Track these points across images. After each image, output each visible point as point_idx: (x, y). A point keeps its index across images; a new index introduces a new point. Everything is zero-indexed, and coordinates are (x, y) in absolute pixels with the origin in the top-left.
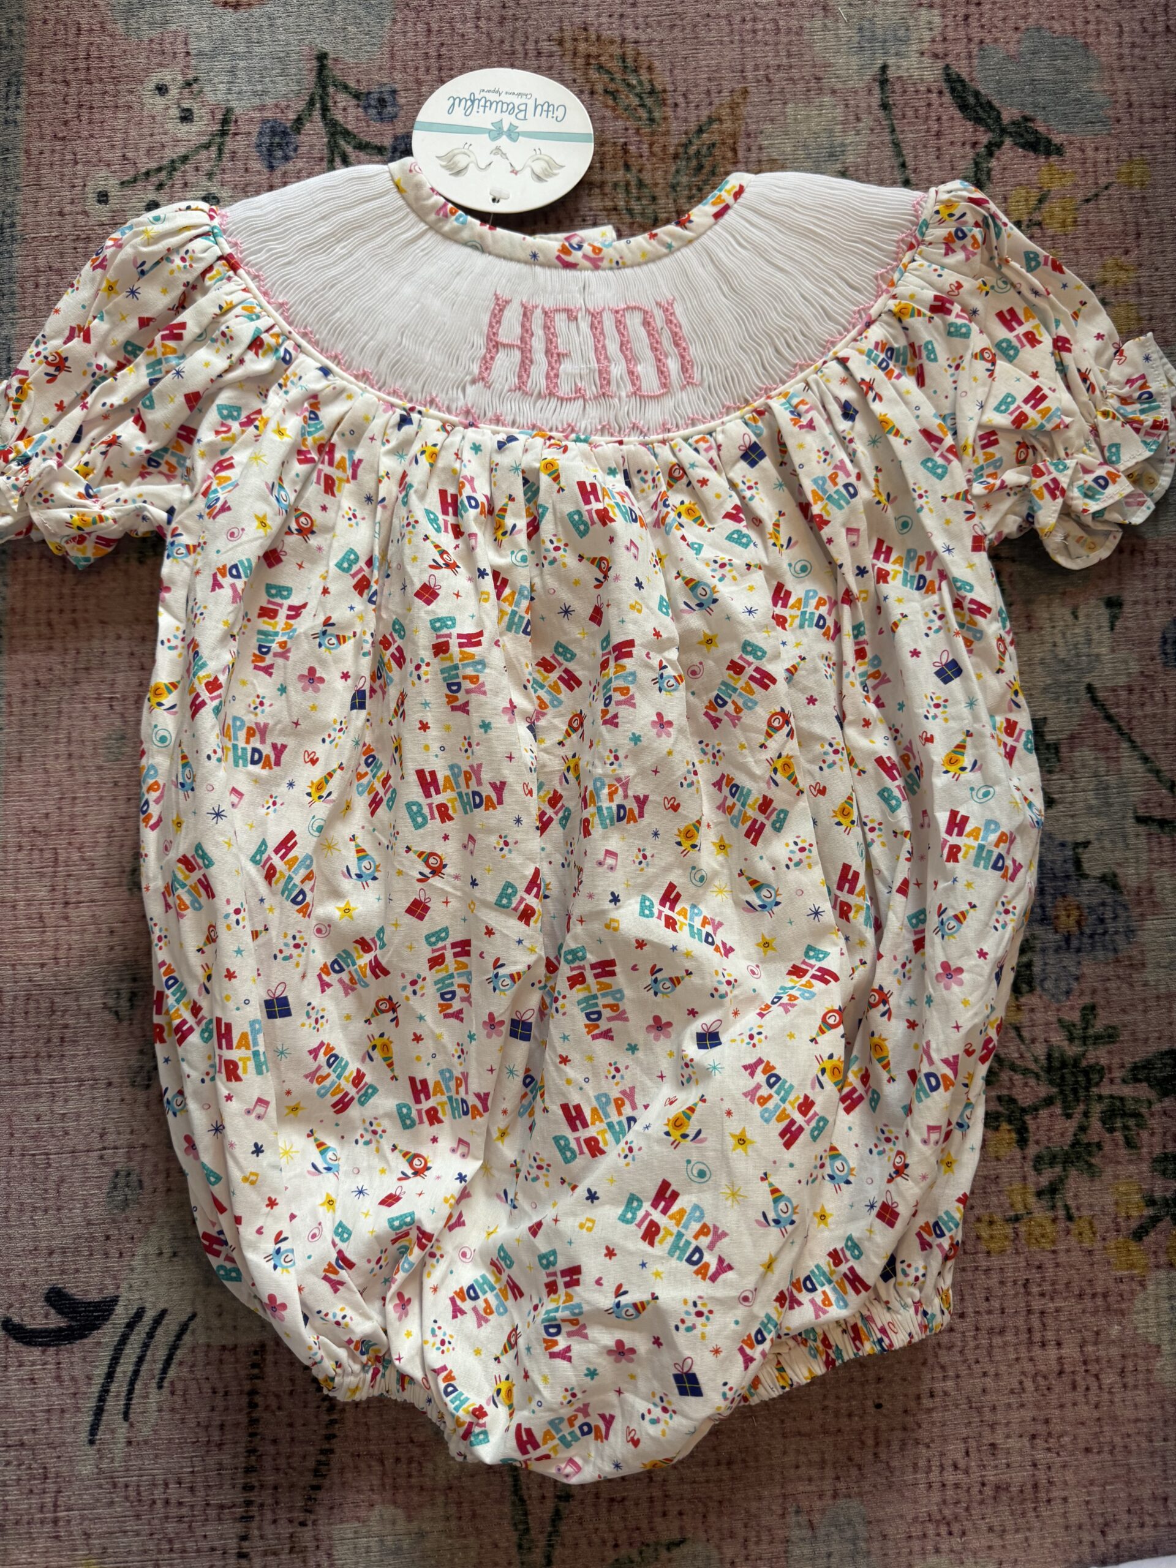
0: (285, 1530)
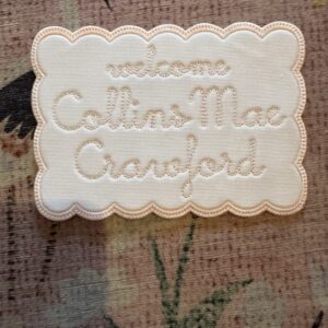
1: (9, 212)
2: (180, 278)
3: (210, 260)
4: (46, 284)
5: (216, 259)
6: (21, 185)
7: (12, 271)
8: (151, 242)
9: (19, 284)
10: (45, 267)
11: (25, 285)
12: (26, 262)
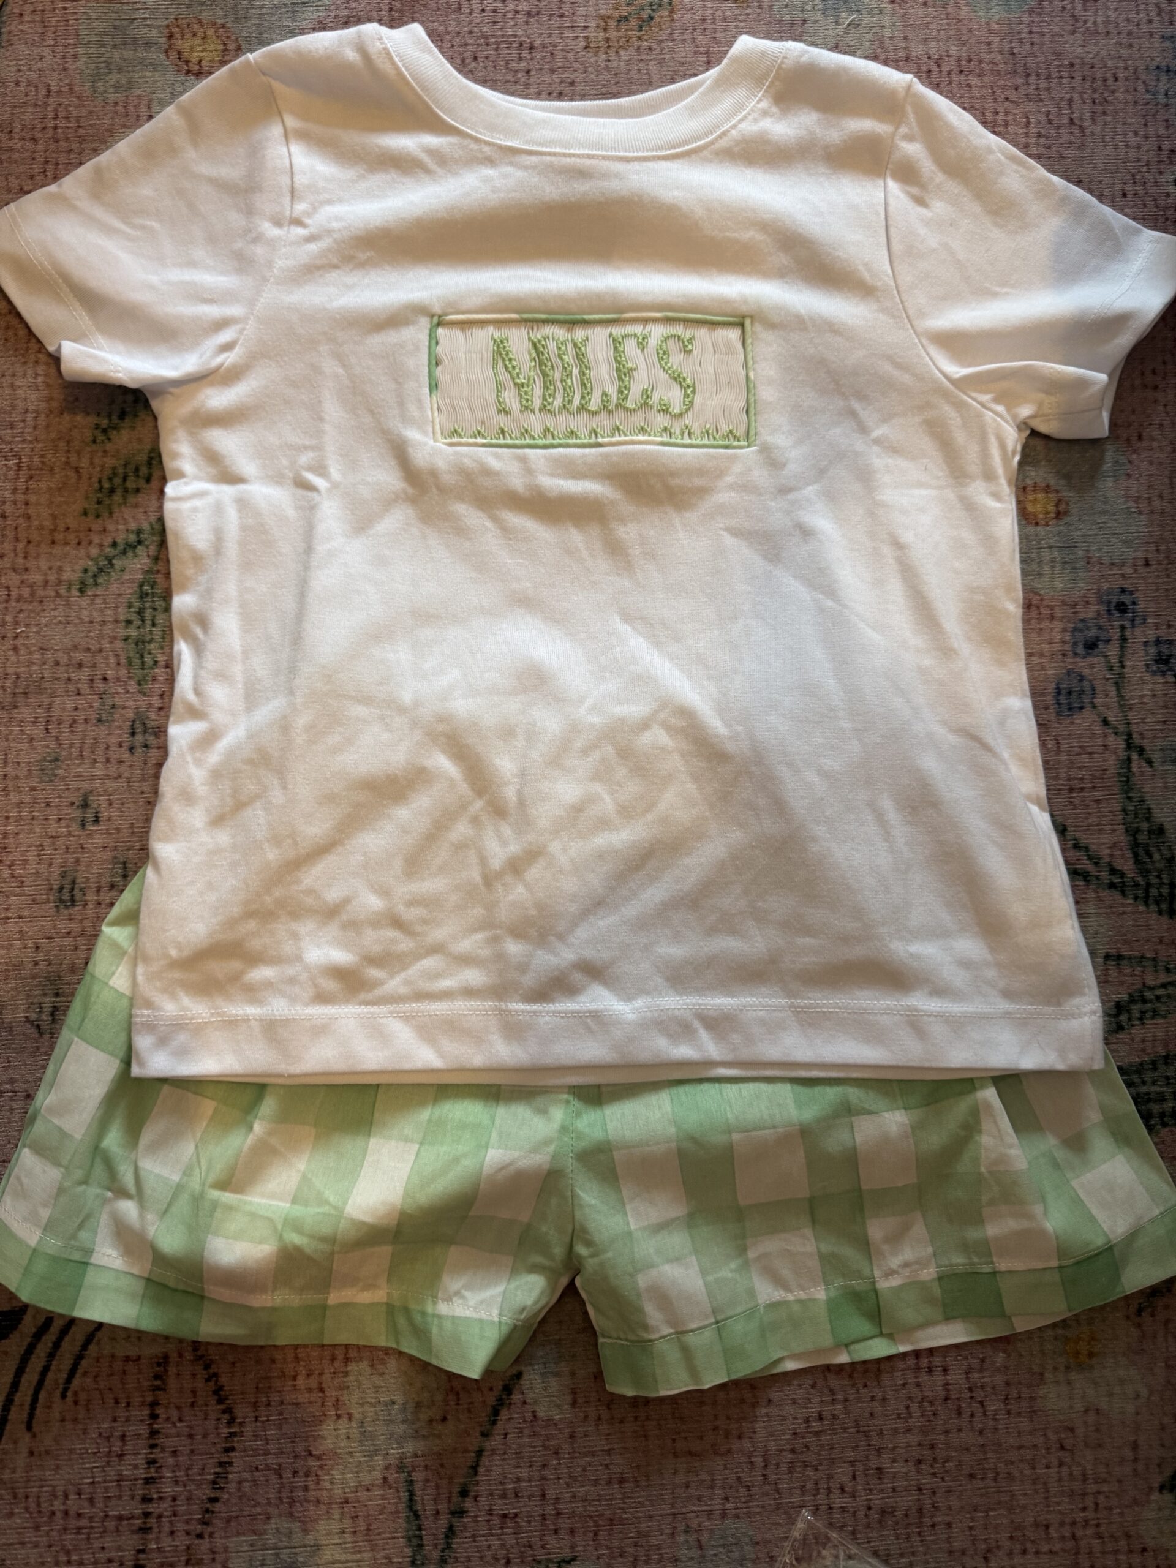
0: (182, 1541)
1: (154, 1404)
2: (448, 1546)
3: (505, 1516)
4: (205, 1544)
5: (516, 1515)
6: (181, 1356)
7: (147, 1515)
8: (403, 1476)
9: (158, 1540)
10: (207, 1511)
11: (167, 1542)
12: (174, 1499)
